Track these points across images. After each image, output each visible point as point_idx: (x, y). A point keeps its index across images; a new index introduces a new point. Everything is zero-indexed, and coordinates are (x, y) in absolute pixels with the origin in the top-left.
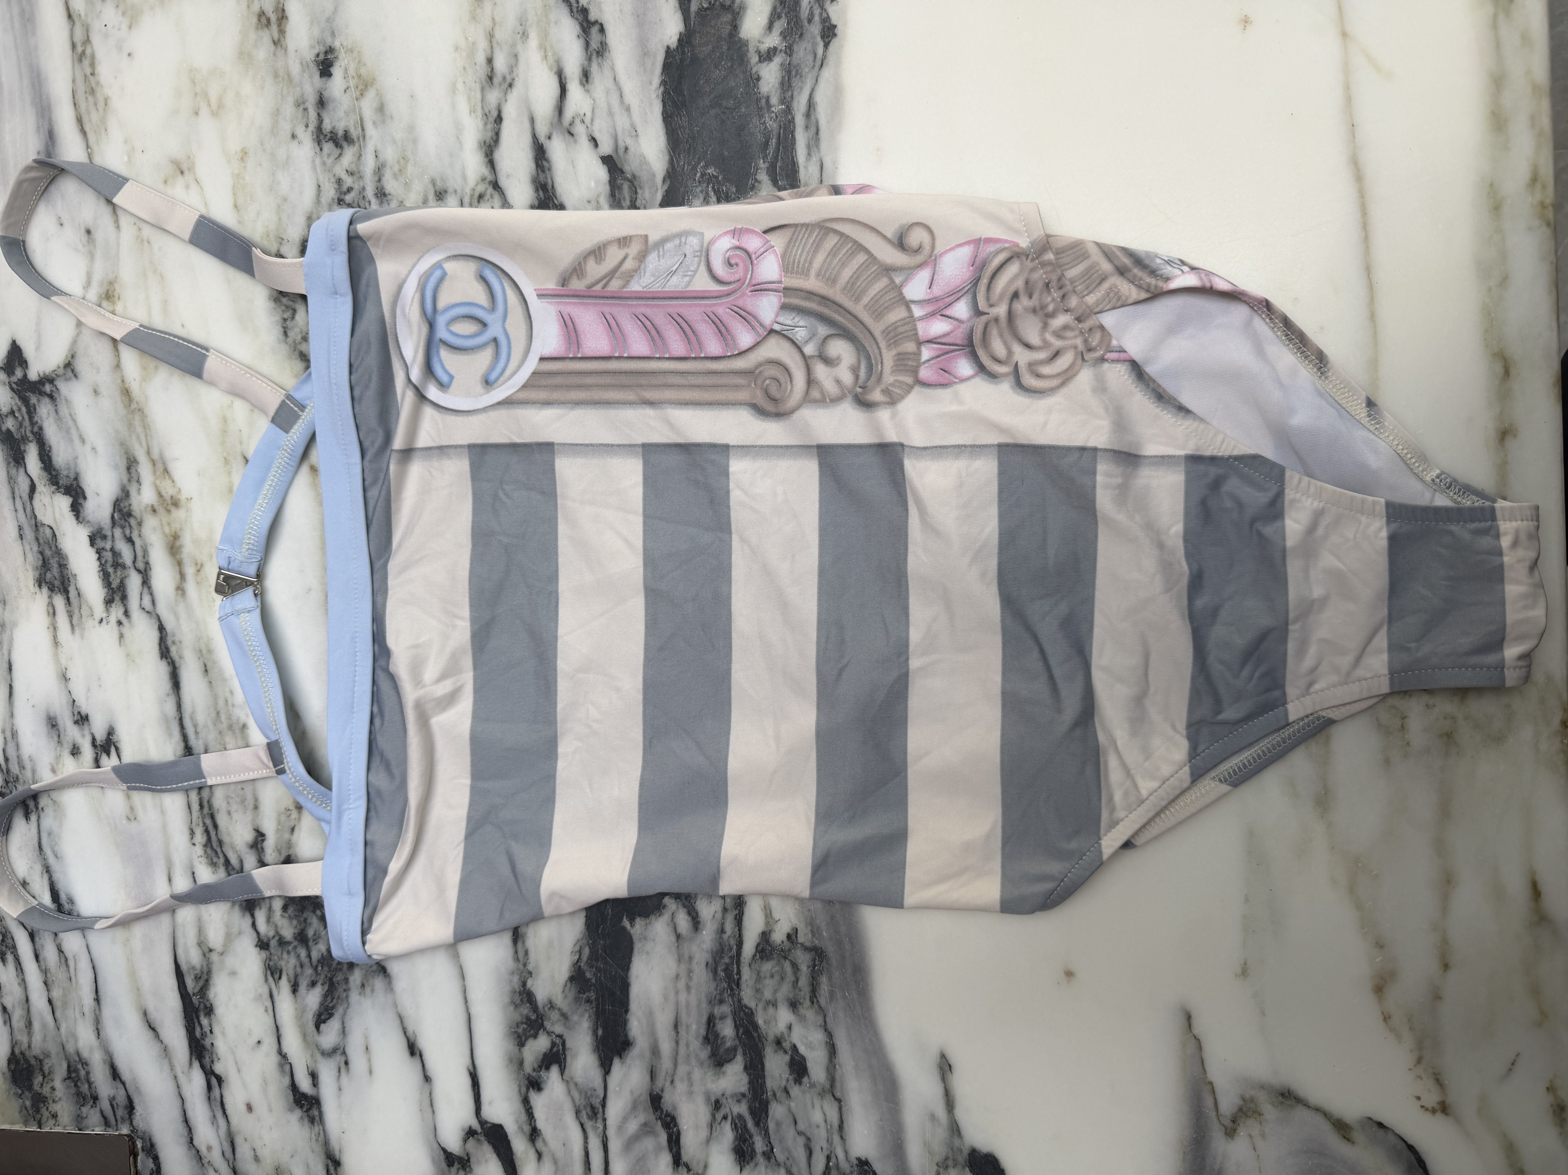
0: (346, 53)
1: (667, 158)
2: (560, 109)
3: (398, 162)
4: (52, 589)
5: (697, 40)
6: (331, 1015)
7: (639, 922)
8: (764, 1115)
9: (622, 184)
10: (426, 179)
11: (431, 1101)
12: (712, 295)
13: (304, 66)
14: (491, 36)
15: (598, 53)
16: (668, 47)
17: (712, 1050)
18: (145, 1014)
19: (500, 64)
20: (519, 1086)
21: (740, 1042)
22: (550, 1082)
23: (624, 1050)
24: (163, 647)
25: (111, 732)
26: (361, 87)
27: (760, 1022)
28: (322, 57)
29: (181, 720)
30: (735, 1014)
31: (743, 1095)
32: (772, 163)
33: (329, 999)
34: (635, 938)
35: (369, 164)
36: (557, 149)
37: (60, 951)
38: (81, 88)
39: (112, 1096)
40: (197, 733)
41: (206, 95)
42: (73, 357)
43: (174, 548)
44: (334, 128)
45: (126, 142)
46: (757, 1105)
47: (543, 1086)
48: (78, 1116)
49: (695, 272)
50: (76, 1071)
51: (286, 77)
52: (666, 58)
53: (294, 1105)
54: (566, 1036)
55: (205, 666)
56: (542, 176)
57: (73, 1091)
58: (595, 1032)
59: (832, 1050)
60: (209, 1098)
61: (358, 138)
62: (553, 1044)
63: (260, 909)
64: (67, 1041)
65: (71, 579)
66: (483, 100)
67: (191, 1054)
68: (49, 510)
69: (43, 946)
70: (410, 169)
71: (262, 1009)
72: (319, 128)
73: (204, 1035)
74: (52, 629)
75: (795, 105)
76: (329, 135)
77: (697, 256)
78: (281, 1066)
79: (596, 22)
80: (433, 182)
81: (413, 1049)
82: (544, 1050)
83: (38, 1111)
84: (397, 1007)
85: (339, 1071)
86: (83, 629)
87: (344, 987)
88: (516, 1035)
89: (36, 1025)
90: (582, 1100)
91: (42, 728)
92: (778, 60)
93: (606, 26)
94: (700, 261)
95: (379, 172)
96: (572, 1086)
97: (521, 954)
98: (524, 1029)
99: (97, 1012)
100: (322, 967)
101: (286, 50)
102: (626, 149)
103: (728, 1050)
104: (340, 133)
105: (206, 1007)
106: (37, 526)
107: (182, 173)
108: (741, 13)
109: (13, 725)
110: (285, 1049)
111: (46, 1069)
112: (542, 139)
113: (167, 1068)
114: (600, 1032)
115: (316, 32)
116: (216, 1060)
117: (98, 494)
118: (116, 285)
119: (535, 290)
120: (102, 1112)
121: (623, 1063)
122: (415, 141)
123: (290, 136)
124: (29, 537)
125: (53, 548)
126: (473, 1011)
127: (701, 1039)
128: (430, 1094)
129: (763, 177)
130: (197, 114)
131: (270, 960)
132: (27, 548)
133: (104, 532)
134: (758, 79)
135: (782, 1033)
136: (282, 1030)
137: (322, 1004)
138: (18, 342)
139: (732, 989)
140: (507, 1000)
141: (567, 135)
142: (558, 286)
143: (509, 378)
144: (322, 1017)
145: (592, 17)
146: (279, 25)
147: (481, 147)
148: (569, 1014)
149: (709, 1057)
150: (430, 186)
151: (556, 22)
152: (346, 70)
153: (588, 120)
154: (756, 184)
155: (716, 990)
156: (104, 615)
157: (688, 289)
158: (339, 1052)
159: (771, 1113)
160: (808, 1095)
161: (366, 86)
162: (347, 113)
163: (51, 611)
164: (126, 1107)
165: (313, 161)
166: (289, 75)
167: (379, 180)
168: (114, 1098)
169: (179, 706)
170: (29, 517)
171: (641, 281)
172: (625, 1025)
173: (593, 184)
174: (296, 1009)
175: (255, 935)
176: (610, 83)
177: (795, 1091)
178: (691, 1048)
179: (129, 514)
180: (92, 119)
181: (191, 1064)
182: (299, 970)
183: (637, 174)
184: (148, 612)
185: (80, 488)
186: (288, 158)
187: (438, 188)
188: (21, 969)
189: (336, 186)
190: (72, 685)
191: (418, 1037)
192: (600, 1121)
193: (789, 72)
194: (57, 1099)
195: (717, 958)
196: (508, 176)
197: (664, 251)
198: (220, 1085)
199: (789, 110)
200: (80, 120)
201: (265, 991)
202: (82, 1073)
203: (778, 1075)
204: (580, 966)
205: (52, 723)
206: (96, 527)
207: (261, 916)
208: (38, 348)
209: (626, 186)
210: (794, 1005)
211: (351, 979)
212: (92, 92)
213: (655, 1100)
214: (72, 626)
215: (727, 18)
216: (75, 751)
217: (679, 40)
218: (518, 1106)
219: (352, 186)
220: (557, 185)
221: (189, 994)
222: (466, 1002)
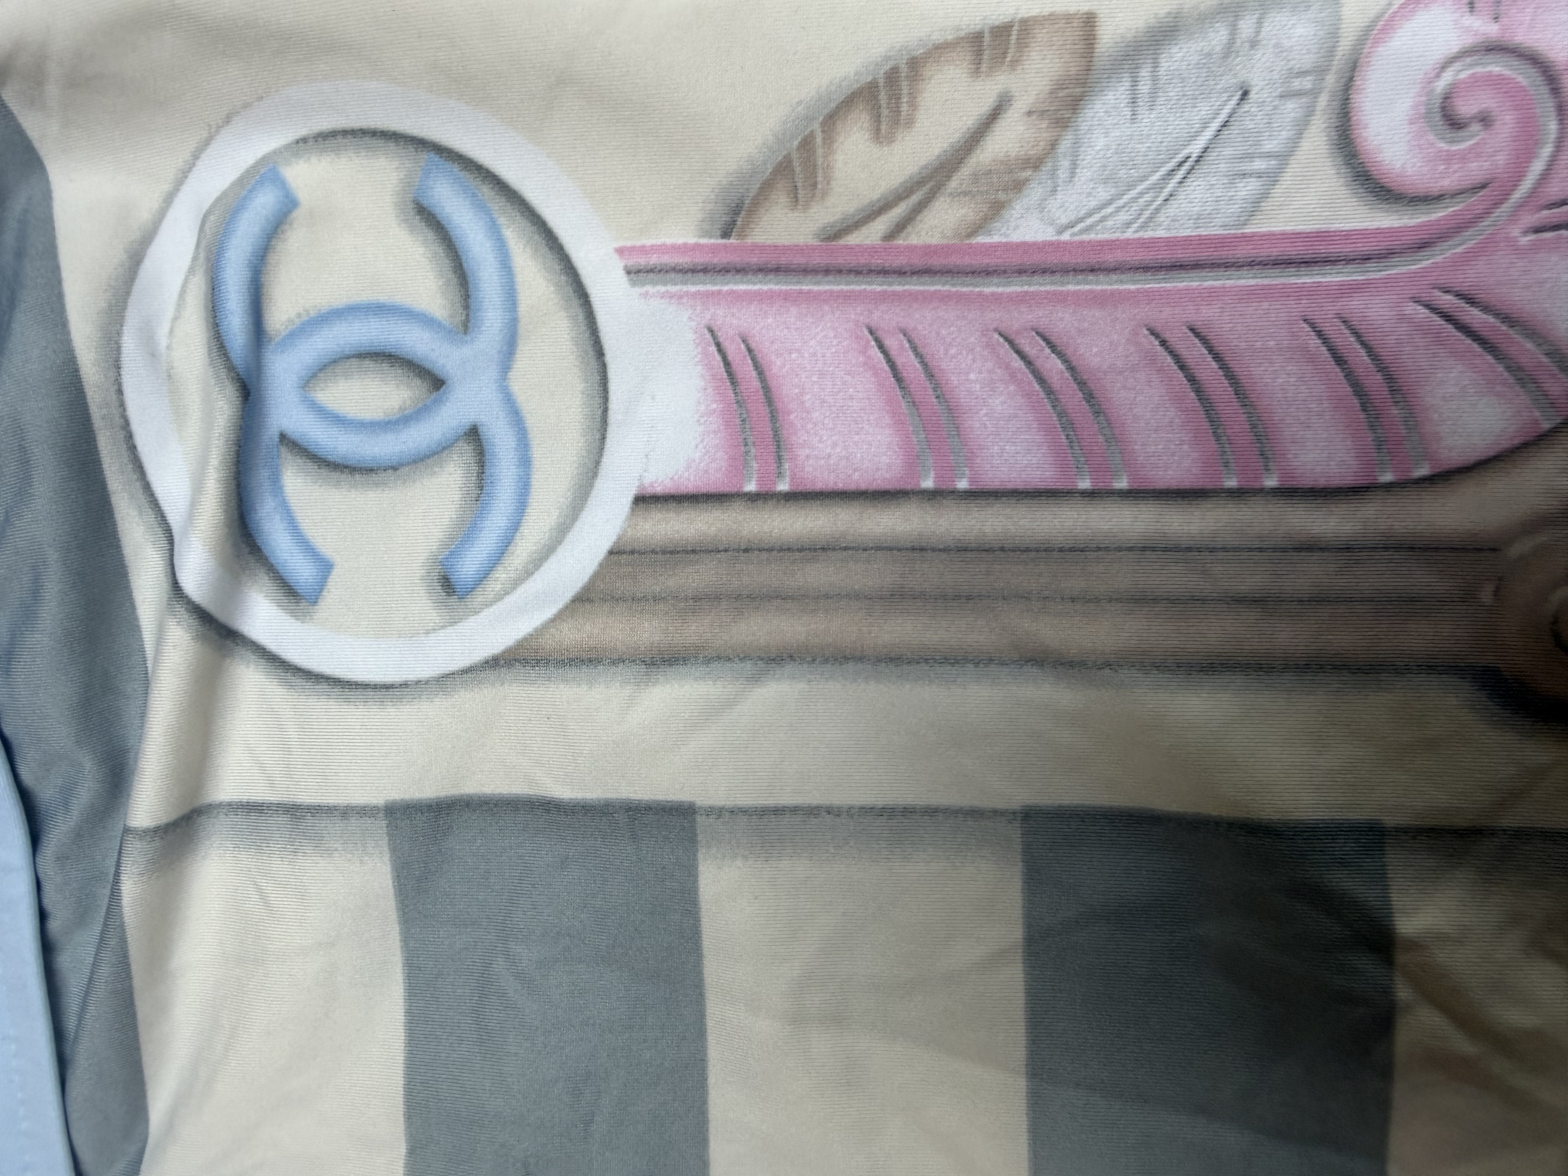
12: (1347, 249)
49: (1284, 157)
77: (1298, 94)
94: (1310, 112)
119: (620, 251)
142: (708, 234)
143: (528, 573)
157: (1248, 230)
171: (1053, 204)
197: (1155, 79)
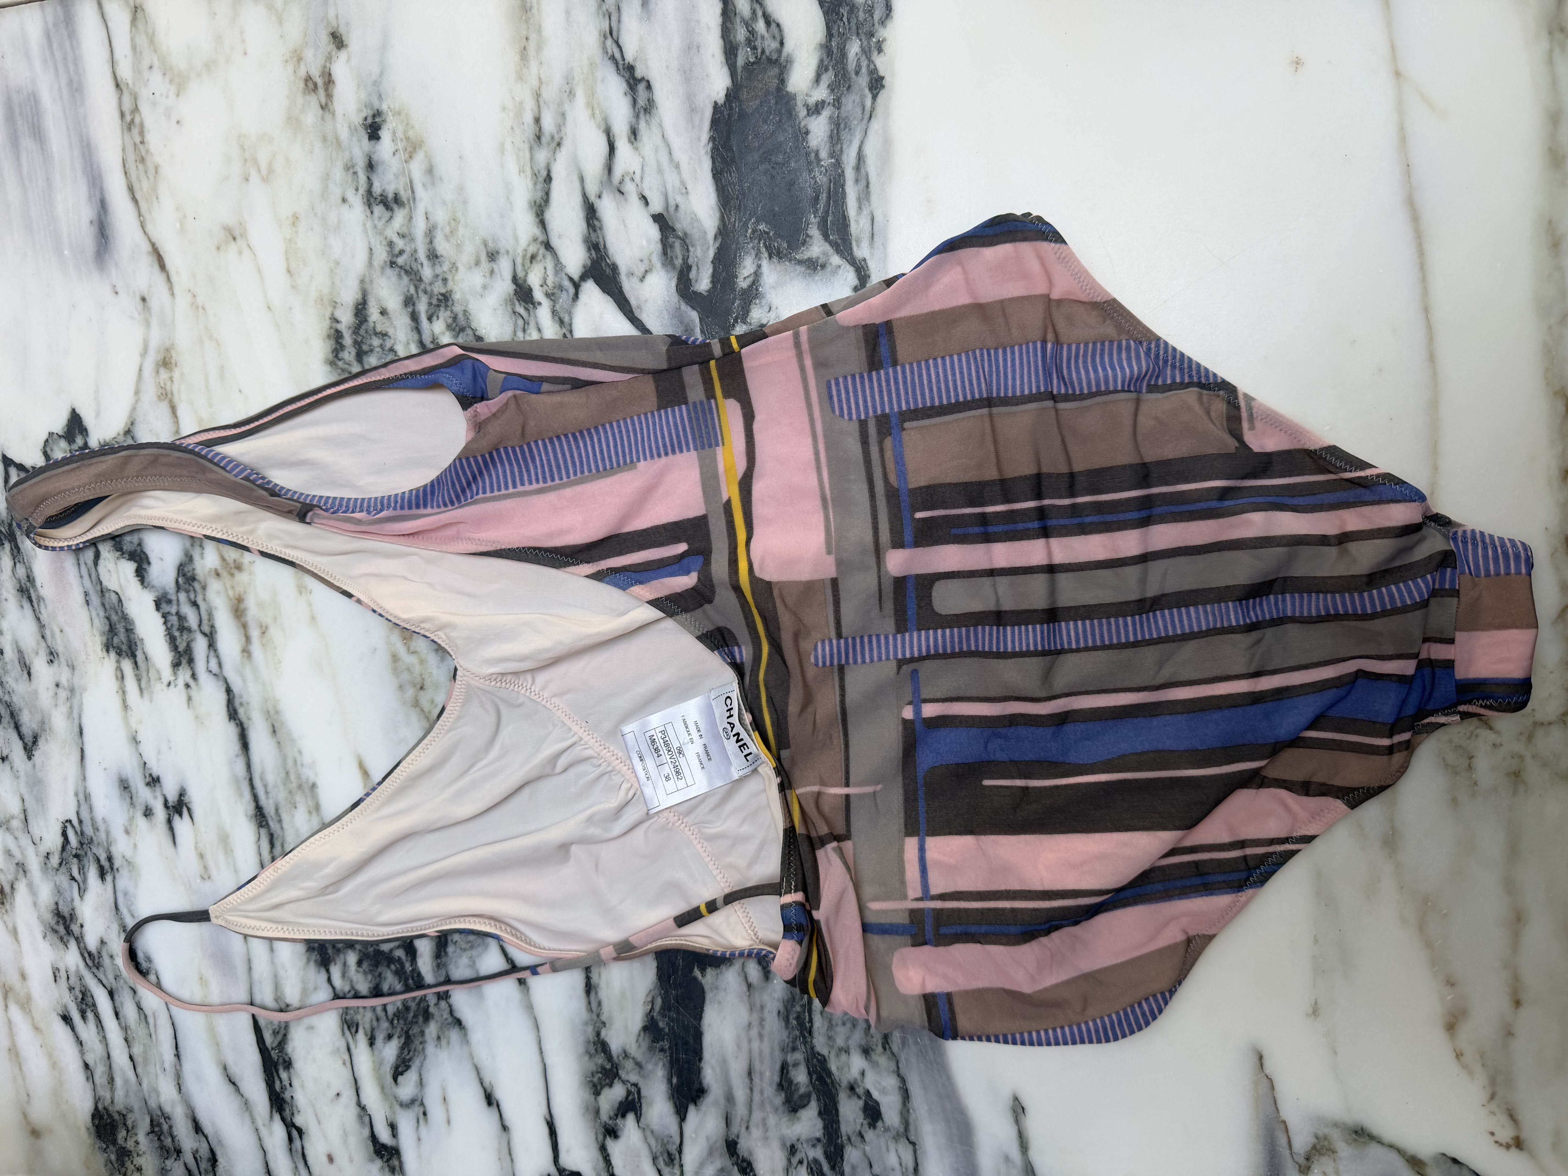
0: (393, 115)
1: (718, 215)
2: (609, 169)
3: (449, 224)
4: (119, 654)
5: (744, 95)
6: (408, 1067)
7: (710, 971)
8: (839, 1159)
9: (674, 242)
10: (478, 241)
11: (510, 1150)
13: (352, 130)
14: (538, 96)
15: (645, 110)
16: (716, 103)
17: (786, 1096)
18: (225, 1068)
19: (548, 124)
20: (596, 1134)
21: (814, 1088)
22: (626, 1131)
23: (699, 1097)
24: (231, 709)
25: (182, 794)
26: (409, 149)
27: (833, 1068)
28: (370, 121)
29: (251, 780)
30: (808, 1061)
31: (819, 1140)
32: (823, 217)
33: (406, 1051)
34: (707, 988)
35: (420, 227)
36: (607, 208)
37: (140, 1008)
38: (131, 157)
39: (195, 1149)
40: (267, 793)
41: (255, 161)
42: (132, 424)
43: (238, 611)
44: (384, 191)
45: (177, 209)
46: (832, 1149)
47: (619, 1133)
48: (163, 1169)
50: (159, 1125)
51: (335, 141)
52: (714, 113)
53: (375, 1156)
54: (641, 1085)
55: (273, 726)
56: (593, 235)
57: (157, 1144)
58: (670, 1081)
59: (906, 1095)
60: (291, 1149)
61: (409, 201)
62: (629, 1093)
63: (335, 964)
64: (150, 1096)
65: (138, 643)
66: (532, 159)
67: (272, 1107)
68: (114, 576)
69: (122, 1003)
70: (461, 231)
71: (340, 1062)
72: (369, 192)
73: (283, 1088)
74: (120, 692)
75: (844, 158)
76: (379, 198)
78: (360, 1117)
79: (643, 79)
80: (485, 244)
81: (490, 1099)
82: (620, 1099)
83: (123, 1164)
84: (473, 1058)
85: (418, 1122)
86: (152, 693)
87: (420, 1039)
88: (591, 1084)
89: (118, 1081)
90: (659, 1147)
91: (114, 791)
92: (826, 113)
93: (653, 83)
95: (430, 233)
96: (648, 1134)
97: (594, 1005)
98: (599, 1078)
99: (178, 1067)
100: (398, 1020)
101: (333, 114)
102: (677, 206)
103: (801, 1096)
104: (391, 196)
105: (285, 1061)
106: (103, 592)
107: (234, 239)
108: (788, 67)
109: (85, 787)
110: (364, 1101)
111: (129, 1123)
112: (592, 198)
113: (248, 1121)
114: (675, 1080)
115: (363, 96)
116: (296, 1112)
117: (162, 559)
118: (172, 352)
120: (186, 1165)
121: (698, 1110)
122: (465, 202)
123: (340, 200)
124: (95, 603)
125: (120, 613)
126: (548, 1061)
127: (775, 1086)
128: (509, 1143)
129: (814, 232)
130: (247, 180)
131: (347, 1014)
132: (94, 613)
133: (169, 597)
134: (807, 133)
135: (856, 1080)
136: (360, 1083)
137: (398, 1057)
138: (78, 411)
139: (804, 1037)
140: (582, 1050)
141: (617, 193)
144: (400, 1069)
145: (639, 74)
146: (326, 90)
147: (531, 207)
148: (644, 1063)
149: (784, 1103)
150: (482, 247)
151: (603, 80)
152: (394, 133)
153: (637, 177)
154: (808, 239)
155: (789, 1037)
156: (172, 678)
158: (417, 1103)
159: (846, 1157)
160: (882, 1140)
161: (415, 148)
162: (396, 176)
163: (119, 675)
164: (209, 1160)
165: (364, 225)
166: (337, 140)
167: (431, 242)
168: (197, 1151)
169: (249, 766)
170: (94, 583)
172: (700, 1073)
173: (645, 243)
174: (374, 1062)
175: (331, 989)
176: (658, 139)
177: (870, 1135)
178: (766, 1095)
179: (193, 579)
180: (143, 187)
181: (271, 1117)
182: (375, 1023)
183: (688, 232)
184: (215, 675)
185: (144, 553)
186: (339, 222)
187: (489, 249)
188: (102, 1027)
189: (388, 249)
190: (143, 748)
191: (495, 1088)
192: (677, 1167)
193: (838, 125)
194: (141, 1153)
195: (789, 1007)
196: (560, 236)
198: (301, 1137)
199: (838, 164)
200: (131, 189)
201: (342, 1045)
202: (165, 1127)
203: (851, 1120)
204: (653, 1017)
205: (125, 786)
206: (161, 591)
207: (336, 971)
208: (98, 415)
209: (677, 245)
210: (866, 1052)
211: (427, 1031)
212: (143, 160)
213: (731, 1146)
214: (141, 690)
215: (774, 71)
216: (148, 812)
217: (726, 95)
218: (595, 1154)
219: (404, 248)
220: (609, 245)
221: (267, 1049)
222: (541, 1052)
